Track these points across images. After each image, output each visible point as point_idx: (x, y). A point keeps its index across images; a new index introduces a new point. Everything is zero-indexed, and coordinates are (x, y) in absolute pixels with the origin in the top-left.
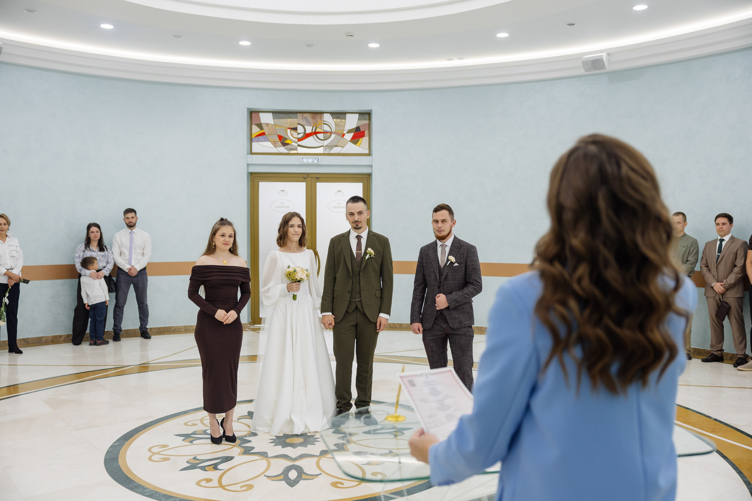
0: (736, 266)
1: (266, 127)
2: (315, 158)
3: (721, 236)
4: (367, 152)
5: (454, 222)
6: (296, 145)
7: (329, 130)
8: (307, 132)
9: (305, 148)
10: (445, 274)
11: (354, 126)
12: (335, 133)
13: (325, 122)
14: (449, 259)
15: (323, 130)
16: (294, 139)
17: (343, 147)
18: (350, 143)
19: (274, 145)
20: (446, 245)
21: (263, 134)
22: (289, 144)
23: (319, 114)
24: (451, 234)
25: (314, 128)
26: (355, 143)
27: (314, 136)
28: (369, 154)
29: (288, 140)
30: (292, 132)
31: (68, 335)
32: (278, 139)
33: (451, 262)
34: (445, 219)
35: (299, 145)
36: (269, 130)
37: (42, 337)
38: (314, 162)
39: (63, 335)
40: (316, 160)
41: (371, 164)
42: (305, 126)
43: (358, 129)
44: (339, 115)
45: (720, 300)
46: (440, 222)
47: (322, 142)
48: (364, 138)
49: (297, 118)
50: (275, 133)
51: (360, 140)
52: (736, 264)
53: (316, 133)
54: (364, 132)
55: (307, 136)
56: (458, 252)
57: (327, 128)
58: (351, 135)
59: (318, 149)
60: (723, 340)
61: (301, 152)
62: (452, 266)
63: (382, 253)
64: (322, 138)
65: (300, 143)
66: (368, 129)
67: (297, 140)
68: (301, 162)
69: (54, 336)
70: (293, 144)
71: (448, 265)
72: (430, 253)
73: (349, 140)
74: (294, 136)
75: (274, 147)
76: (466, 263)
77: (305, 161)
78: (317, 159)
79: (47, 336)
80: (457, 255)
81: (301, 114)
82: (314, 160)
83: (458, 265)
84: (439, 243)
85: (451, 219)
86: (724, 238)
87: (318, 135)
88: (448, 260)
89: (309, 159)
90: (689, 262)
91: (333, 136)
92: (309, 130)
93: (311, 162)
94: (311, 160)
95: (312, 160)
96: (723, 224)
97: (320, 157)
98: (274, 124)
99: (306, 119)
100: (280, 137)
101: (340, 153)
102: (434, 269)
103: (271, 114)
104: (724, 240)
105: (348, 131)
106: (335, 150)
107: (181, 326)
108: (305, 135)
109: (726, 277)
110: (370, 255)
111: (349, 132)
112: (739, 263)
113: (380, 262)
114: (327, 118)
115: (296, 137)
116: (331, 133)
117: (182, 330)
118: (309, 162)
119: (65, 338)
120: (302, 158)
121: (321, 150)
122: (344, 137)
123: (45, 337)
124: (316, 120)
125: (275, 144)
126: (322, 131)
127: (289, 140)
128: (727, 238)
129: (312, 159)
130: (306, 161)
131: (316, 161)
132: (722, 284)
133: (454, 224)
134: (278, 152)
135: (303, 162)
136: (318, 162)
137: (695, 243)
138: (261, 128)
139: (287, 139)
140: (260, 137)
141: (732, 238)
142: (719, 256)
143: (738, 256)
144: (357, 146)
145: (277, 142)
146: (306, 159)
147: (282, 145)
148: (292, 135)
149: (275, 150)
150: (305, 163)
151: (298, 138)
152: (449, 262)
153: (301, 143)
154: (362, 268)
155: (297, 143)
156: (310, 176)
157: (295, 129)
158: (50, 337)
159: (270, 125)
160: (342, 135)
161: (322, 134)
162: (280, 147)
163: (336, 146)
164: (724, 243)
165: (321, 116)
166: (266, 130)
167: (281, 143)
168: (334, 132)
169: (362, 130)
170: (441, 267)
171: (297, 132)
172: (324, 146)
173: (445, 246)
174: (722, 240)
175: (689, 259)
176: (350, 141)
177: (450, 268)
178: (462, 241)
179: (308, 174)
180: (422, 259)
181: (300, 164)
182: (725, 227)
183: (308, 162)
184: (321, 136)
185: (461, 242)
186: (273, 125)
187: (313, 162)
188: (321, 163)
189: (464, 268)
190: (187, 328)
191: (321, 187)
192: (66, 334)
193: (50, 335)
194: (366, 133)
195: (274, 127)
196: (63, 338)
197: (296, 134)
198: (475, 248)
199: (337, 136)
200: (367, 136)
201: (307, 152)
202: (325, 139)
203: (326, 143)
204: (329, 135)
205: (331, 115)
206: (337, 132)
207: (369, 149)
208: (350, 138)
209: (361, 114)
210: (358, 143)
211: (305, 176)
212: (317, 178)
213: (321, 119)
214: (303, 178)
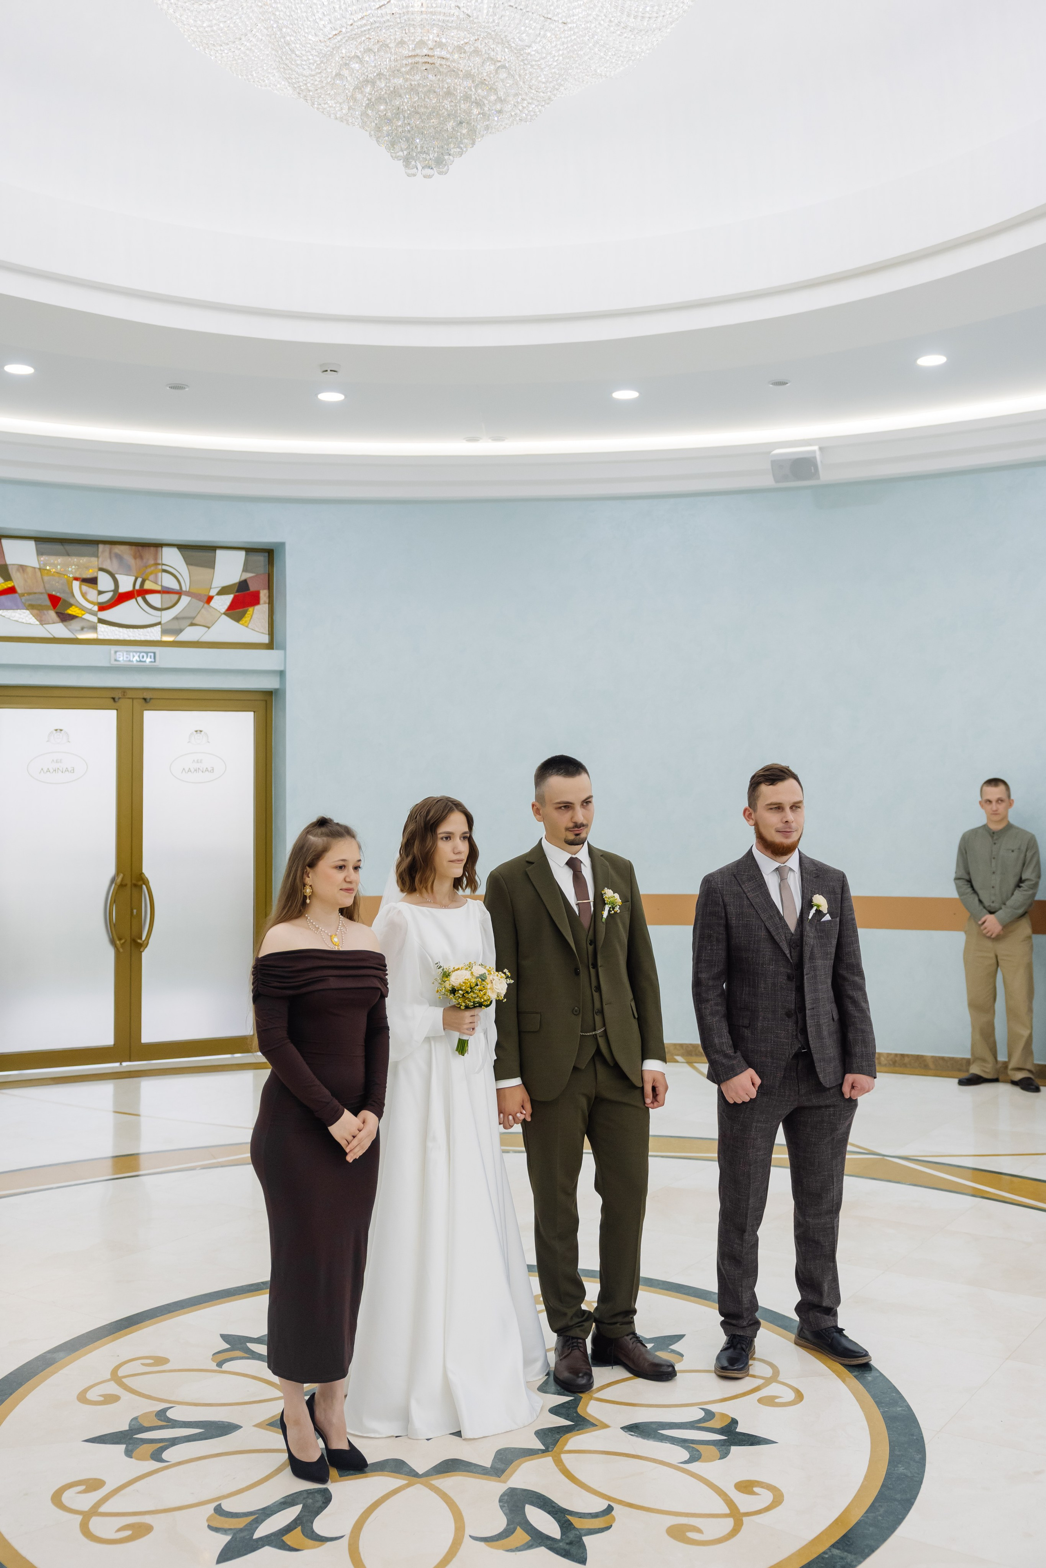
1: (18, 574)
2: (147, 653)
4: (265, 639)
6: (94, 619)
7: (174, 585)
8: (122, 590)
9: (117, 628)
11: (235, 578)
12: (188, 594)
13: (164, 567)
15: (162, 586)
16: (89, 606)
17: (209, 628)
18: (225, 618)
19: (39, 618)
20: (791, 869)
21: (12, 590)
22: (77, 616)
23: (152, 549)
25: (139, 580)
26: (238, 619)
27: (140, 599)
28: (270, 646)
29: (73, 607)
30: (85, 588)
32: (47, 605)
33: (818, 911)
35: (102, 621)
36: (26, 581)
38: (145, 662)
40: (149, 657)
41: (282, 668)
42: (117, 576)
43: (243, 585)
44: (200, 552)
46: (787, 809)
47: (158, 613)
48: (257, 607)
49: (97, 556)
50: (41, 589)
51: (248, 613)
53: (143, 592)
54: (257, 594)
55: (121, 598)
57: (169, 582)
58: (228, 599)
59: (149, 629)
61: (107, 638)
62: (819, 920)
63: (630, 900)
64: (159, 605)
65: (106, 615)
66: (267, 587)
67: (96, 608)
68: (113, 662)
70: (88, 617)
71: (810, 918)
73: (223, 610)
74: (89, 597)
75: (38, 623)
76: (841, 914)
77: (121, 659)
78: (152, 654)
81: (107, 547)
82: (143, 657)
83: (830, 918)
84: (769, 865)
87: (149, 597)
88: (809, 905)
89: (131, 654)
91: (185, 600)
92: (126, 584)
93: (137, 661)
94: (136, 658)
95: (139, 657)
97: (157, 650)
98: (38, 567)
99: (119, 557)
100: (55, 601)
101: (200, 640)
103: (31, 544)
105: (219, 589)
106: (189, 634)
108: (117, 596)
110: (611, 909)
111: (223, 591)
113: (628, 923)
114: (171, 557)
115: (95, 601)
116: (179, 593)
118: (132, 661)
120: (116, 652)
121: (154, 634)
122: (212, 603)
124: (145, 561)
125: (41, 616)
126: (159, 588)
127: (77, 607)
129: (138, 654)
130: (125, 659)
131: (148, 660)
134: (49, 636)
135: (116, 660)
136: (155, 662)
138: (7, 577)
139: (71, 605)
144: (242, 625)
145: (47, 610)
146: (125, 653)
147: (59, 620)
148: (84, 595)
149: (40, 631)
150: (122, 663)
151: (99, 603)
152: (813, 911)
153: (108, 615)
155: (94, 614)
156: (130, 694)
157: (93, 581)
159: (29, 570)
160: (205, 599)
161: (158, 596)
162: (54, 623)
163: (192, 624)
165: (156, 553)
166: (17, 581)
167: (57, 613)
168: (186, 591)
169: (253, 588)
171: (96, 589)
172: (162, 623)
173: (787, 870)
175: (1025, 876)
176: (225, 614)
177: (816, 926)
179: (125, 690)
181: (108, 665)
183: (130, 661)
184: (155, 599)
186: (37, 570)
187: (140, 661)
188: (160, 663)
189: (838, 928)
191: (156, 722)
194: (264, 595)
195: (38, 574)
197: (95, 592)
199: (194, 600)
200: (265, 603)
201: (121, 638)
202: (164, 607)
203: (167, 616)
204: (176, 597)
205: (179, 551)
206: (194, 590)
207: (271, 633)
208: (226, 607)
209: (250, 550)
210: (244, 619)
211: (117, 695)
212: (145, 699)
213: (156, 559)
214: (112, 700)
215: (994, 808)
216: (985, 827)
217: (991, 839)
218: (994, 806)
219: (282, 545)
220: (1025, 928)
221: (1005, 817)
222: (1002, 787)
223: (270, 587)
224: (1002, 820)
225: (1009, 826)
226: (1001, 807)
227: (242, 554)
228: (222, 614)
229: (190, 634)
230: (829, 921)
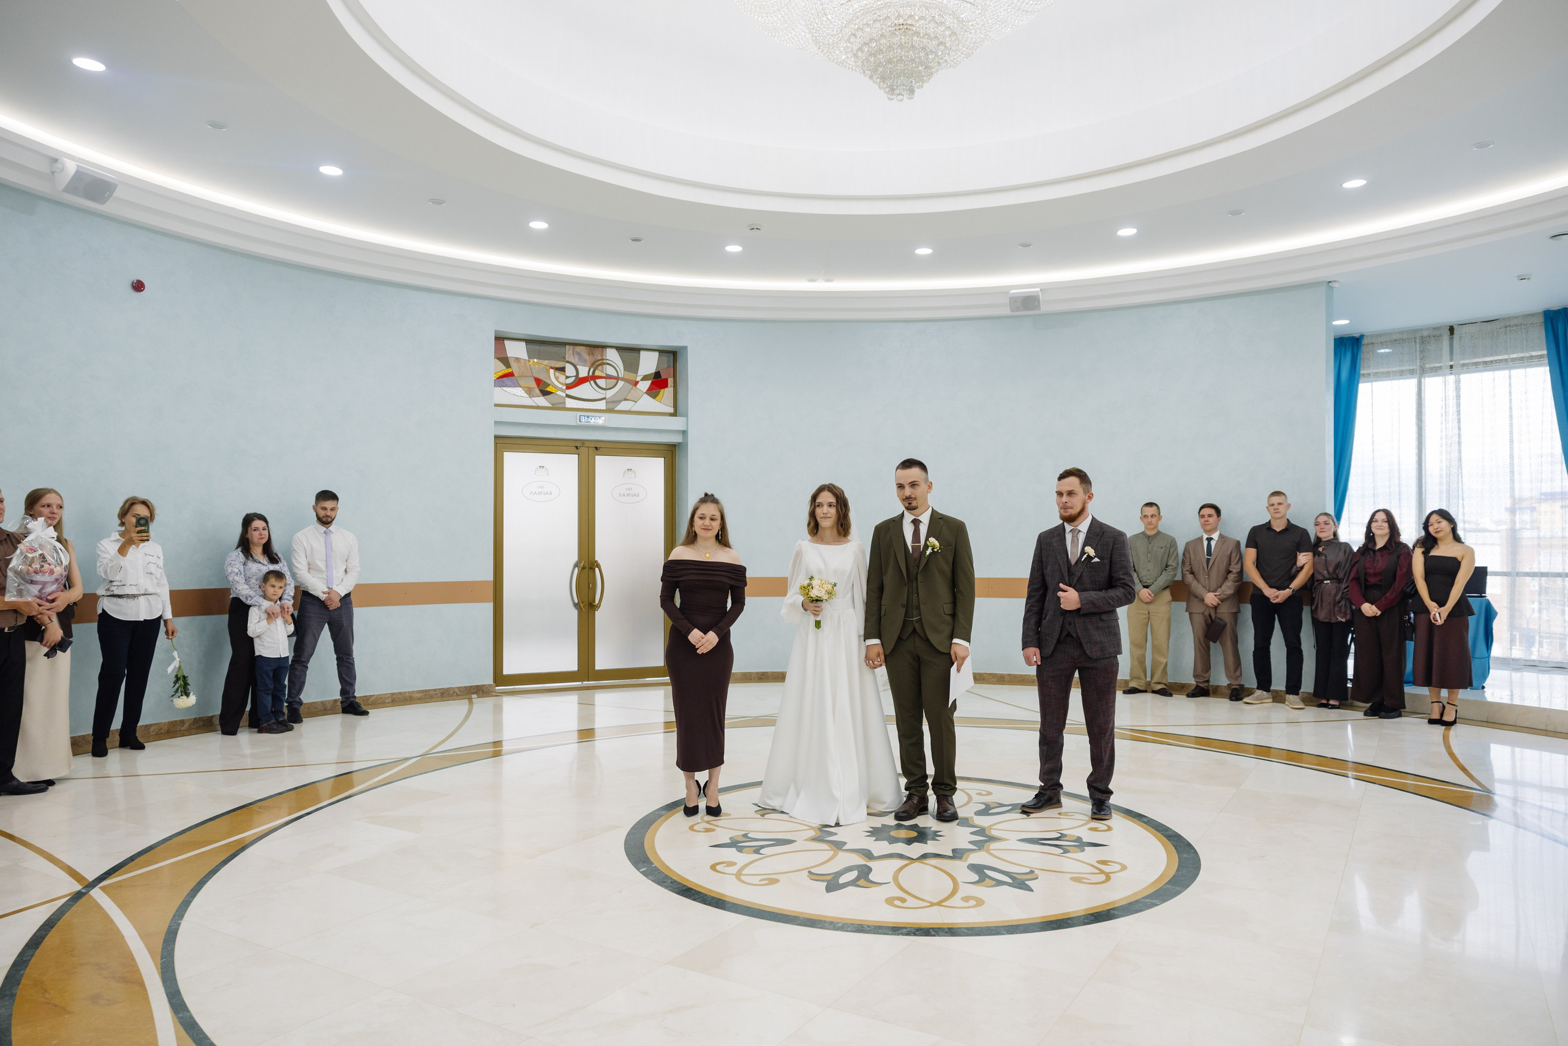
0: (1230, 572)
1: (515, 364)
3: (1206, 531)
4: (671, 410)
5: (1091, 496)
6: (564, 395)
7: (614, 374)
8: (581, 375)
9: (579, 401)
10: (1078, 574)
11: (652, 370)
12: (623, 379)
13: (608, 361)
14: (1085, 551)
15: (606, 374)
16: (560, 386)
17: (636, 402)
18: (646, 397)
20: (1080, 531)
21: (511, 375)
22: (552, 393)
24: (1084, 514)
25: (592, 370)
26: (654, 397)
27: (592, 382)
28: (674, 414)
30: (557, 374)
31: (195, 718)
32: (534, 385)
33: (1089, 556)
34: (1073, 490)
35: (568, 396)
36: (520, 368)
37: (151, 725)
39: (187, 720)
41: (685, 429)
42: (578, 367)
43: (657, 374)
44: (630, 352)
45: (1210, 616)
46: (1065, 495)
47: (604, 392)
48: (666, 389)
49: (565, 353)
50: (530, 374)
51: (660, 393)
52: (1231, 569)
53: (593, 378)
54: (666, 380)
55: (580, 381)
56: (1099, 540)
57: (610, 371)
58: (647, 384)
59: (598, 402)
60: (1210, 668)
61: (571, 407)
62: (1090, 561)
63: (954, 546)
65: (571, 392)
66: (673, 377)
67: (564, 387)
69: (172, 722)
70: (559, 393)
71: (1083, 560)
72: (1055, 542)
73: (645, 391)
74: (560, 380)
75: (527, 396)
76: (1111, 558)
79: (159, 722)
80: (1097, 545)
81: (572, 347)
82: (596, 420)
83: (1099, 560)
84: (1068, 527)
85: (1084, 491)
86: (1212, 536)
87: (598, 381)
88: (1083, 552)
89: (589, 417)
90: (1170, 567)
91: (621, 383)
92: (584, 372)
93: (592, 422)
94: (585, 420)
95: (587, 419)
96: (1210, 516)
97: (606, 415)
98: (527, 359)
99: (579, 354)
100: (538, 381)
101: (631, 410)
102: (1060, 566)
103: (523, 344)
104: (1212, 539)
105: (642, 377)
107: (386, 694)
108: (577, 380)
109: (1219, 586)
110: (933, 549)
111: (645, 378)
112: (1235, 569)
113: (950, 558)
114: (612, 355)
115: (564, 383)
116: (617, 379)
117: (387, 701)
119: (190, 725)
120: (579, 416)
121: (602, 405)
122: (638, 386)
123: (156, 724)
124: (595, 357)
125: (529, 392)
126: (604, 375)
127: (552, 386)
128: (1215, 536)
131: (600, 422)
132: (1215, 594)
133: (1090, 498)
134: (535, 405)
135: (579, 421)
136: (604, 423)
137: (1173, 543)
138: (508, 365)
139: (549, 385)
140: (505, 379)
141: (1221, 536)
142: (1208, 560)
143: (1232, 560)
144: (657, 401)
145: (534, 388)
146: (585, 417)
147: (541, 395)
148: (557, 379)
149: (529, 401)
150: (584, 423)
151: (566, 384)
152: (1085, 556)
153: (572, 392)
154: (920, 569)
155: (563, 391)
156: (587, 444)
157: (562, 370)
158: (165, 724)
159: (521, 361)
160: (634, 383)
161: (604, 380)
162: (538, 397)
163: (625, 400)
164: (1213, 543)
165: (603, 352)
166: (514, 368)
167: (540, 390)
168: (621, 378)
169: (663, 376)
170: (1070, 563)
171: (565, 375)
172: (607, 398)
173: (1077, 531)
174: (1209, 540)
175: (1169, 563)
176: (646, 393)
177: (1086, 565)
178: (1105, 524)
179: (583, 442)
180: (1041, 550)
181: (575, 424)
182: (1211, 520)
183: (588, 422)
184: (602, 382)
185: (1104, 526)
186: (526, 361)
189: (1108, 566)
190: (394, 696)
191: (603, 464)
192: (194, 717)
193: (163, 721)
194: (670, 381)
195: (528, 364)
196: (186, 725)
197: (564, 377)
198: (1125, 535)
199: (627, 384)
200: (671, 387)
201: (581, 407)
202: (608, 388)
203: (610, 394)
204: (615, 381)
205: (618, 352)
206: (626, 377)
207: (675, 406)
208: (647, 389)
209: (662, 352)
210: (658, 397)
211: (578, 444)
212: (596, 448)
213: (602, 355)
214: (575, 448)
215: (1150, 521)
216: (1143, 533)
217: (1147, 540)
218: (1150, 519)
219: (685, 348)
220: (1167, 595)
221: (1156, 526)
222: (1155, 508)
223: (675, 376)
224: (1154, 528)
225: (1159, 533)
226: (1154, 520)
227: (657, 354)
228: (644, 394)
229: (624, 406)
230: (1098, 562)
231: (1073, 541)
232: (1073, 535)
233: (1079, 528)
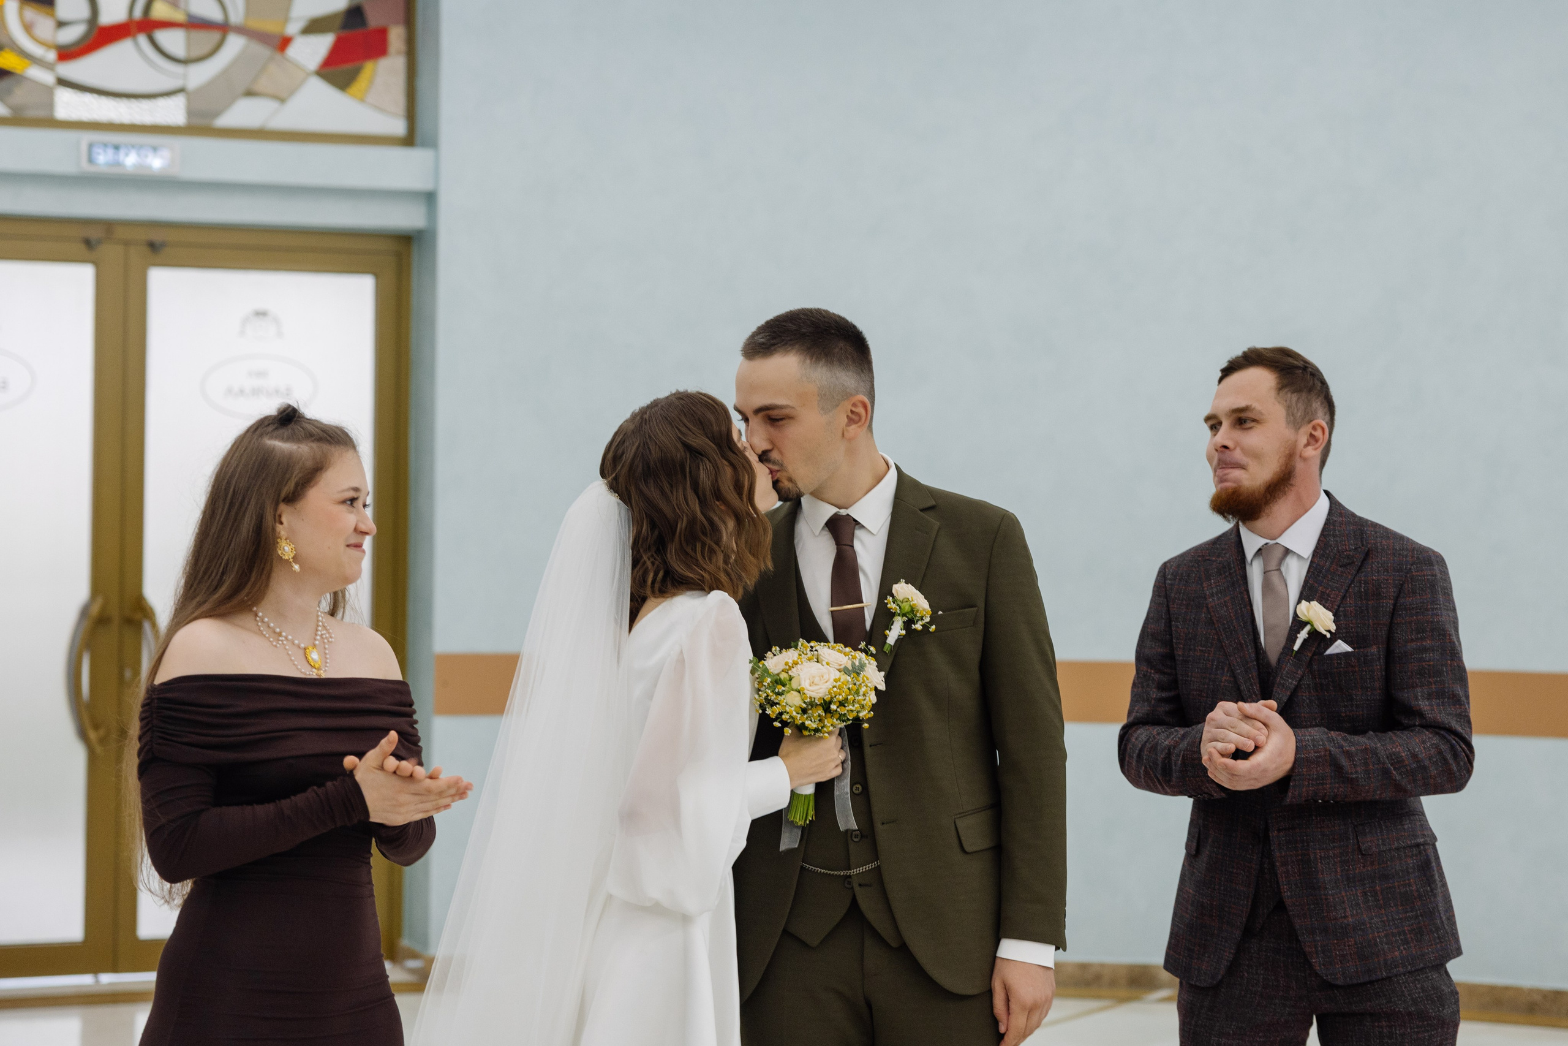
2: (155, 149)
4: (399, 127)
6: (52, 80)
7: (213, 12)
8: (106, 18)
9: (100, 98)
11: (339, 3)
12: (241, 30)
14: (1303, 618)
15: (187, 12)
16: (39, 51)
17: (282, 100)
18: (318, 84)
20: (1287, 551)
22: (12, 75)
25: (142, 1)
26: (344, 85)
27: (142, 39)
28: (409, 140)
29: (6, 52)
30: (29, 14)
33: (1314, 634)
34: (1246, 410)
35: (63, 82)
40: (158, 157)
41: (432, 187)
43: (352, 14)
47: (179, 69)
48: (382, 62)
51: (364, 72)
53: (148, 26)
54: (382, 33)
55: (103, 36)
56: (1352, 582)
57: (201, 4)
58: (322, 45)
59: (159, 102)
61: (79, 117)
62: (1320, 651)
63: (983, 601)
64: (181, 54)
65: (73, 70)
66: (403, 19)
67: (51, 56)
70: (36, 73)
71: (1296, 647)
72: (1212, 595)
73: (313, 66)
74: (38, 32)
76: (1391, 637)
77: (102, 161)
80: (1344, 597)
83: (1349, 649)
84: (1252, 539)
87: (162, 36)
88: (1300, 622)
89: (123, 151)
91: (235, 44)
92: (114, 7)
93: (134, 166)
94: (133, 159)
95: (139, 157)
97: (177, 143)
101: (268, 126)
105: (306, 22)
108: (94, 33)
111: (314, 27)
113: (972, 652)
115: (51, 40)
116: (224, 29)
118: (125, 166)
120: (91, 147)
121: (173, 112)
122: (291, 52)
126: (179, 17)
127: (14, 53)
129: (137, 151)
130: (110, 161)
131: (158, 164)
135: (90, 162)
136: (171, 168)
139: (3, 48)
144: (354, 97)
146: (110, 150)
148: (28, 28)
150: (104, 169)
151: (59, 46)
152: (1303, 635)
153: (78, 70)
155: (48, 66)
156: (121, 232)
157: (46, 1)
160: (278, 42)
161: (180, 33)
163: (250, 93)
168: (238, 25)
169: (374, 20)
171: (54, 16)
172: (188, 88)
173: (1278, 553)
176: (316, 73)
177: (1310, 664)
179: (109, 226)
180: (1170, 621)
181: (76, 171)
183: (120, 165)
184: (173, 40)
187: (142, 166)
188: (180, 172)
189: (1378, 666)
191: (172, 294)
194: (396, 36)
197: (51, 23)
198: (1441, 561)
199: (253, 45)
200: (398, 52)
201: (103, 119)
202: (192, 56)
203: (199, 75)
204: (215, 36)
206: (256, 24)
207: (411, 115)
208: (319, 60)
210: (357, 86)
211: (94, 234)
212: (150, 245)
214: (82, 244)
223: (409, 21)
228: (309, 74)
229: (244, 113)
230: (1347, 654)
231: (1267, 586)
232: (1265, 565)
233: (1285, 540)
